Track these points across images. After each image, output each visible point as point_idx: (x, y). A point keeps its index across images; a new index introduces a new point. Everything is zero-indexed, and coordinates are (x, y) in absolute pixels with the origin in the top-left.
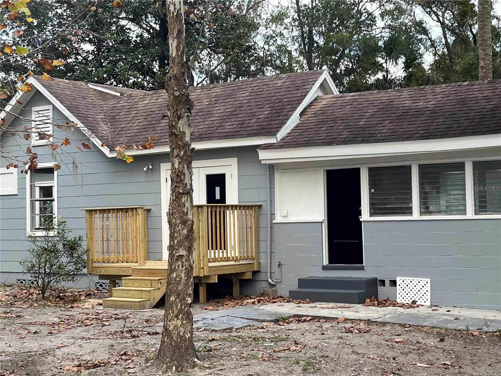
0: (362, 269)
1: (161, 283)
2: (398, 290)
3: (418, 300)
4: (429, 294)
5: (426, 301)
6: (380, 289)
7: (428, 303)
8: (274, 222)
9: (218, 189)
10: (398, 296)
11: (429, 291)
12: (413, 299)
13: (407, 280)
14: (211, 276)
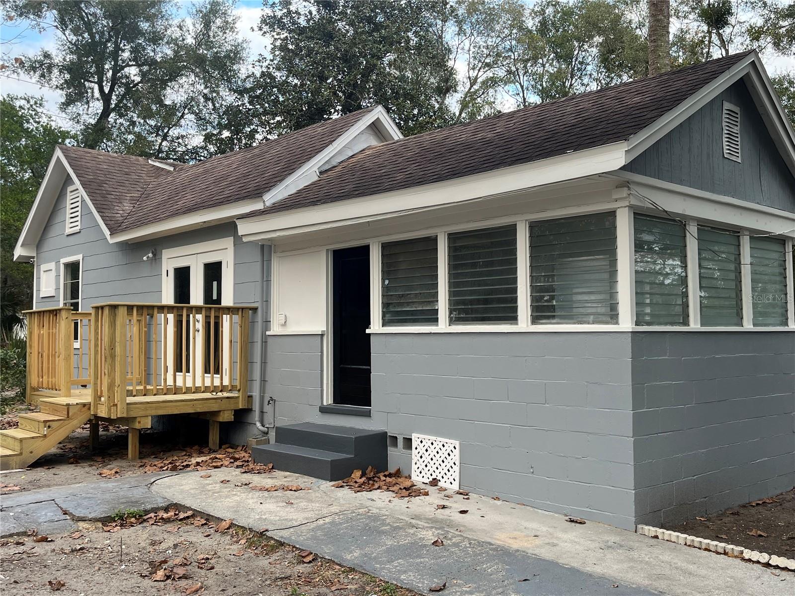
0: (368, 414)
1: (49, 427)
2: (413, 456)
3: (441, 479)
4: (456, 468)
5: (453, 481)
6: (391, 451)
7: (456, 487)
8: (268, 333)
9: (215, 284)
10: (414, 467)
11: (458, 463)
12: (434, 476)
13: (428, 438)
14: (136, 418)
